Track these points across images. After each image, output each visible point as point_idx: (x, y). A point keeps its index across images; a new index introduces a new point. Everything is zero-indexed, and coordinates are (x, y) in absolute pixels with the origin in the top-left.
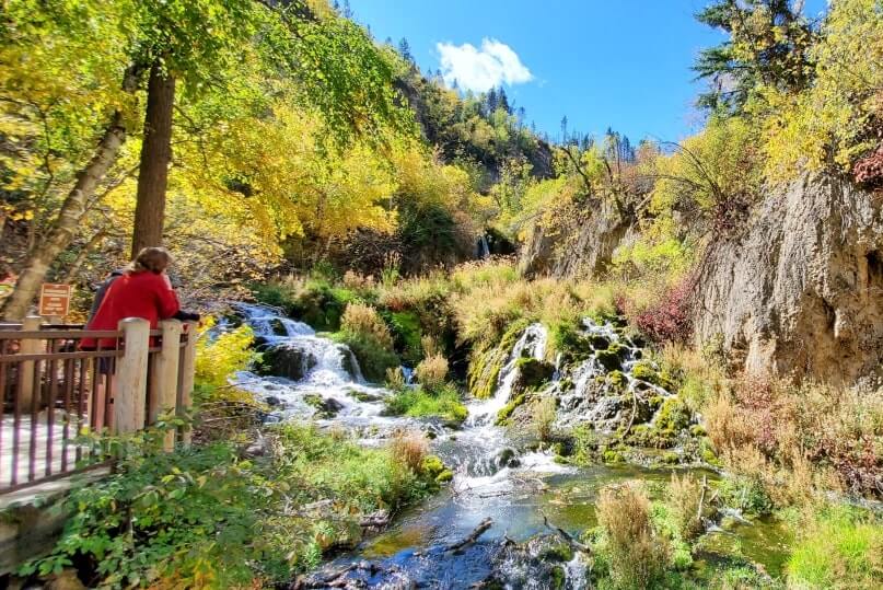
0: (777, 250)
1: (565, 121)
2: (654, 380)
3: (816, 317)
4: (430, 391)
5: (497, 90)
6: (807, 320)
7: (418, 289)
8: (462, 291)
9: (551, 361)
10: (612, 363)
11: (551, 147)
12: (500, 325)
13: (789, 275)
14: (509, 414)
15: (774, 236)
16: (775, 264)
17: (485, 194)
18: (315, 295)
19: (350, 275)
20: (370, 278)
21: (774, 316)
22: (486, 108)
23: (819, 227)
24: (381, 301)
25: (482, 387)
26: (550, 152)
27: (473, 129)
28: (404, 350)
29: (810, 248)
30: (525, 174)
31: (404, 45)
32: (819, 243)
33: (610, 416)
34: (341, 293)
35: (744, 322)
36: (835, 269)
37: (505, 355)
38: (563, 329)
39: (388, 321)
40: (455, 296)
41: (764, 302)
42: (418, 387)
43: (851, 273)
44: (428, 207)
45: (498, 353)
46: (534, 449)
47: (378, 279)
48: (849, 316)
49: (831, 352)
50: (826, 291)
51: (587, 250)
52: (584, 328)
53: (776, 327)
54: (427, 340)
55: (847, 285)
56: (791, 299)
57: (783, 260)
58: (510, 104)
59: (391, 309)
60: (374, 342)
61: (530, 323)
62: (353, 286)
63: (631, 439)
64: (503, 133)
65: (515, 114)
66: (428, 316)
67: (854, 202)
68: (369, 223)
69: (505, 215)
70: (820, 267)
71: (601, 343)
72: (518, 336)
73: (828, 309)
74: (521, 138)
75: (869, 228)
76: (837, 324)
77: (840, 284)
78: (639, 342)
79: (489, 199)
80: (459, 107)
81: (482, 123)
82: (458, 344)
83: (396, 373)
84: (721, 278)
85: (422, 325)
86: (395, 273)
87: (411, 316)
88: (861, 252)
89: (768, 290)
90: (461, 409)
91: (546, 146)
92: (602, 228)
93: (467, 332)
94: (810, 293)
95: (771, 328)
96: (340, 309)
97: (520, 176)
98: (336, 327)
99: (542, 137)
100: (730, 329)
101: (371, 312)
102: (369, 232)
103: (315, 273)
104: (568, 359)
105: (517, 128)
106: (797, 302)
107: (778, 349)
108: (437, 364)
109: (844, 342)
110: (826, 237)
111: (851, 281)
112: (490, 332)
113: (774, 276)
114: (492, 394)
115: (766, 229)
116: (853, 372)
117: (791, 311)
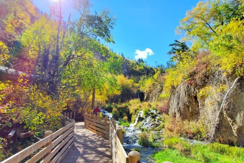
0: (180, 96)
1: (156, 62)
2: (160, 120)
3: (186, 108)
4: (125, 122)
5: (141, 59)
6: (185, 109)
7: (124, 105)
8: (130, 105)
9: (143, 117)
10: (154, 117)
11: (153, 69)
12: (136, 111)
13: (181, 101)
14: (136, 126)
15: (179, 94)
16: (179, 99)
17: (138, 83)
18: (108, 107)
19: (113, 103)
20: (116, 104)
21: (179, 108)
22: (139, 63)
23: (185, 92)
24: (118, 107)
25: (133, 122)
26: (153, 70)
27: (136, 68)
28: (121, 116)
29: (184, 96)
30: (146, 78)
31: (122, 54)
32: (185, 95)
33: (151, 126)
34: (112, 106)
35: (175, 109)
36: (188, 100)
37: (136, 116)
38: (145, 111)
39: (119, 111)
40: (129, 106)
41: (178, 106)
42: (123, 122)
43: (192, 100)
44: (126, 88)
45: (135, 116)
46: (138, 130)
47: (117, 104)
48: (192, 108)
49: (190, 115)
50: (187, 104)
51: (156, 94)
52: (150, 111)
53: (180, 110)
54: (125, 114)
55: (191, 102)
56: (182, 105)
57: (180, 98)
58: (144, 61)
59: (119, 109)
60: (117, 114)
61: (141, 110)
62: (114, 105)
63: (154, 129)
64: (142, 67)
65: (145, 63)
66: (125, 110)
67: (191, 87)
68: (116, 93)
69: (141, 87)
70: (186, 99)
71: (152, 114)
72: (138, 113)
73: (188, 107)
74: (146, 68)
75: (193, 92)
76: (190, 110)
77: (190, 102)
78: (159, 113)
79: (138, 84)
80: (133, 64)
81: (138, 66)
82: (130, 114)
83: (120, 119)
84: (172, 101)
85: (124, 111)
86: (120, 102)
87: (122, 110)
88: (193, 97)
89: (178, 104)
90: (129, 125)
91: (152, 69)
92: (158, 90)
93: (131, 112)
94: (185, 104)
95: (179, 110)
96: (112, 109)
97: (145, 78)
98: (111, 112)
99: (151, 67)
100: (173, 111)
101: (116, 109)
102: (116, 95)
103: (108, 103)
104: (146, 117)
105: (145, 66)
106: (183, 106)
107: (180, 114)
108: (126, 118)
109: (192, 113)
110: (187, 94)
111: (192, 102)
112: (134, 112)
113: (179, 101)
114: (134, 123)
115: (178, 92)
116: (194, 118)
117: (182, 107)
